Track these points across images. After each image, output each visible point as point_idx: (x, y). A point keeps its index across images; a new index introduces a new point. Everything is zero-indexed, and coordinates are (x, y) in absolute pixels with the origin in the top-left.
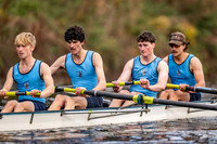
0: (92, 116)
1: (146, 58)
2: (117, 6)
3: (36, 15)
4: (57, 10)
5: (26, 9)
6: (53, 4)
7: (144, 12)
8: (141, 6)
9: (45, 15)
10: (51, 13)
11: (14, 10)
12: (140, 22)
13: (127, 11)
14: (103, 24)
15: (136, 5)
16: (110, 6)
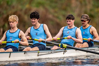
0: (40, 54)
2: (81, 3)
3: (44, 7)
4: (53, 5)
5: (39, 4)
6: (51, 2)
7: (93, 5)
8: (92, 3)
9: (48, 7)
10: (51, 6)
11: (34, 5)
13: (86, 5)
15: (89, 2)
16: (78, 3)
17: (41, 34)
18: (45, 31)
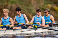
0: (22, 31)
1: (38, 16)
2: (37, 2)
3: (15, 4)
4: (21, 3)
5: (13, 2)
6: (20, 1)
7: (44, 3)
9: (18, 4)
10: (19, 3)
12: (43, 6)
13: (40, 3)
14: (33, 6)
15: (42, 1)
16: (35, 2)
17: (22, 20)
18: (24, 18)
